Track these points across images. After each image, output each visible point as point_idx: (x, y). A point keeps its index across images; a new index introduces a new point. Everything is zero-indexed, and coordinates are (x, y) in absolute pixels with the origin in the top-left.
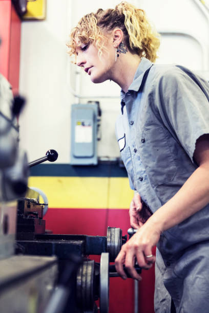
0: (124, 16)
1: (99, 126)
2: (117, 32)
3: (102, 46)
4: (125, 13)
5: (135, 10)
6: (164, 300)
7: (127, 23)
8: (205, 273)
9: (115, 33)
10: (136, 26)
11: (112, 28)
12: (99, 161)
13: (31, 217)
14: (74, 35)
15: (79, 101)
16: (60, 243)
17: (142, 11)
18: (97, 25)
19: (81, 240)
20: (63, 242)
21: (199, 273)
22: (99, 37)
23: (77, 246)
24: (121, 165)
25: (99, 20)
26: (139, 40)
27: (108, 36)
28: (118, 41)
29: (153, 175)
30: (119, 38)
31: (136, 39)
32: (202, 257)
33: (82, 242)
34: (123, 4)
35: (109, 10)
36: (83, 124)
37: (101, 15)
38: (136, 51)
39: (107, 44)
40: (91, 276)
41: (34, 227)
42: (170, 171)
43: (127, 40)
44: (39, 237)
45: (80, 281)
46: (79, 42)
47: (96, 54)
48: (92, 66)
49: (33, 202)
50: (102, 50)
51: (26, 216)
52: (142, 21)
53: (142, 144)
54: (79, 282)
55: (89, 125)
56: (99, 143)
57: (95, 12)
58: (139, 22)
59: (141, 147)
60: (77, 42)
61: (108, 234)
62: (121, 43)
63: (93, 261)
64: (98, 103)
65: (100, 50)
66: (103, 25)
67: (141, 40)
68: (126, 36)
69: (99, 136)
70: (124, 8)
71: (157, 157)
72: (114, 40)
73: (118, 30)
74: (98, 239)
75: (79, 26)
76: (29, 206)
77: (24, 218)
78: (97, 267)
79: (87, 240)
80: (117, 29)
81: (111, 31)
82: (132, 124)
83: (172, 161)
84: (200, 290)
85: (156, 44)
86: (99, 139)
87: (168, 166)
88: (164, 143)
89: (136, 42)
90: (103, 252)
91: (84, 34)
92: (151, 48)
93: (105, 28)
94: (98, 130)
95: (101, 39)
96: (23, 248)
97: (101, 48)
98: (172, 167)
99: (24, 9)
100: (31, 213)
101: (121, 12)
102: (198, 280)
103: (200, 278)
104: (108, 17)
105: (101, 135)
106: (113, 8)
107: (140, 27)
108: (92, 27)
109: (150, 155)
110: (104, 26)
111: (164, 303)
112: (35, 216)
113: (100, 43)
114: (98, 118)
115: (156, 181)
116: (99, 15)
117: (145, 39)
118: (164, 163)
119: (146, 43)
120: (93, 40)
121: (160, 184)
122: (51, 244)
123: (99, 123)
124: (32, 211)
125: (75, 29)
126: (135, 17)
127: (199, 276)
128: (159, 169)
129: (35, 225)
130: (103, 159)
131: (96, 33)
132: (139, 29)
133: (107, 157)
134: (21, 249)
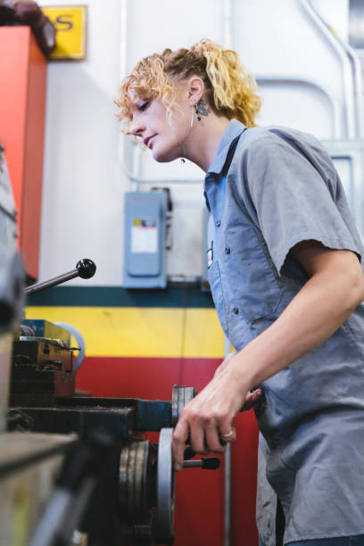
0: (205, 59)
1: (168, 226)
2: (195, 83)
3: (173, 103)
4: (207, 55)
5: (223, 52)
6: (267, 504)
7: (211, 70)
8: (327, 460)
9: (192, 83)
10: (225, 75)
11: (187, 76)
12: (169, 283)
13: (51, 368)
14: (126, 87)
15: (138, 187)
16: (92, 411)
17: (234, 53)
18: (165, 70)
19: (128, 406)
20: (99, 409)
21: (318, 461)
22: (168, 89)
23: (122, 417)
24: (204, 289)
25: (166, 64)
26: (229, 95)
27: (181, 87)
28: (197, 97)
29: (246, 305)
30: (198, 92)
31: (225, 94)
32: (324, 435)
33: (129, 409)
34: (204, 43)
35: (182, 50)
36: (144, 224)
37: (170, 57)
38: (225, 112)
39: (180, 101)
40: (143, 465)
41: (53, 384)
42: (270, 297)
43: (210, 96)
44: (62, 402)
45: (125, 475)
46: (135, 96)
47: (161, 115)
48: (156, 134)
49: (56, 344)
50: (172, 109)
51: (42, 367)
52: (234, 68)
53: (227, 256)
54: (123, 477)
55: (154, 226)
56: (169, 252)
57: (161, 53)
58: (229, 70)
59: (226, 261)
60: (132, 97)
61: (175, 397)
62: (201, 100)
63: (147, 443)
64: (167, 190)
65: (168, 109)
66: (173, 72)
67: (232, 96)
68: (208, 90)
69: (169, 243)
70: (205, 49)
71: (249, 275)
72: (191, 95)
73: (197, 80)
74: (157, 405)
75: (135, 74)
76: (47, 351)
77: (37, 370)
78: (153, 451)
79: (139, 406)
80: (194, 77)
81: (185, 81)
82: (219, 226)
83: (273, 281)
84: (320, 488)
85: (256, 104)
86: (168, 248)
87: (267, 288)
88: (259, 252)
89: (224, 98)
90: (165, 426)
91: (143, 83)
92: (249, 109)
93: (176, 76)
94: (167, 233)
95: (170, 93)
96: (31, 420)
97: (171, 105)
98: (274, 290)
99: (50, 43)
100: (50, 362)
101: (200, 54)
102: (316, 471)
103: (320, 470)
104: (181, 60)
105: (172, 241)
106: (188, 48)
107: (231, 76)
108: (156, 74)
109: (239, 273)
110: (174, 74)
111: (268, 507)
112: (57, 368)
113: (169, 98)
114: (168, 214)
115: (251, 312)
116: (166, 57)
117: (238, 95)
118: (261, 285)
119: (240, 102)
120: (158, 93)
121: (257, 317)
122: (78, 413)
123: (169, 222)
124: (51, 359)
125: (129, 79)
126: (223, 62)
127: (318, 466)
128: (254, 295)
129: (55, 382)
130: (175, 279)
131: (162, 83)
132: (228, 80)
133: (182, 276)
134: (28, 421)
